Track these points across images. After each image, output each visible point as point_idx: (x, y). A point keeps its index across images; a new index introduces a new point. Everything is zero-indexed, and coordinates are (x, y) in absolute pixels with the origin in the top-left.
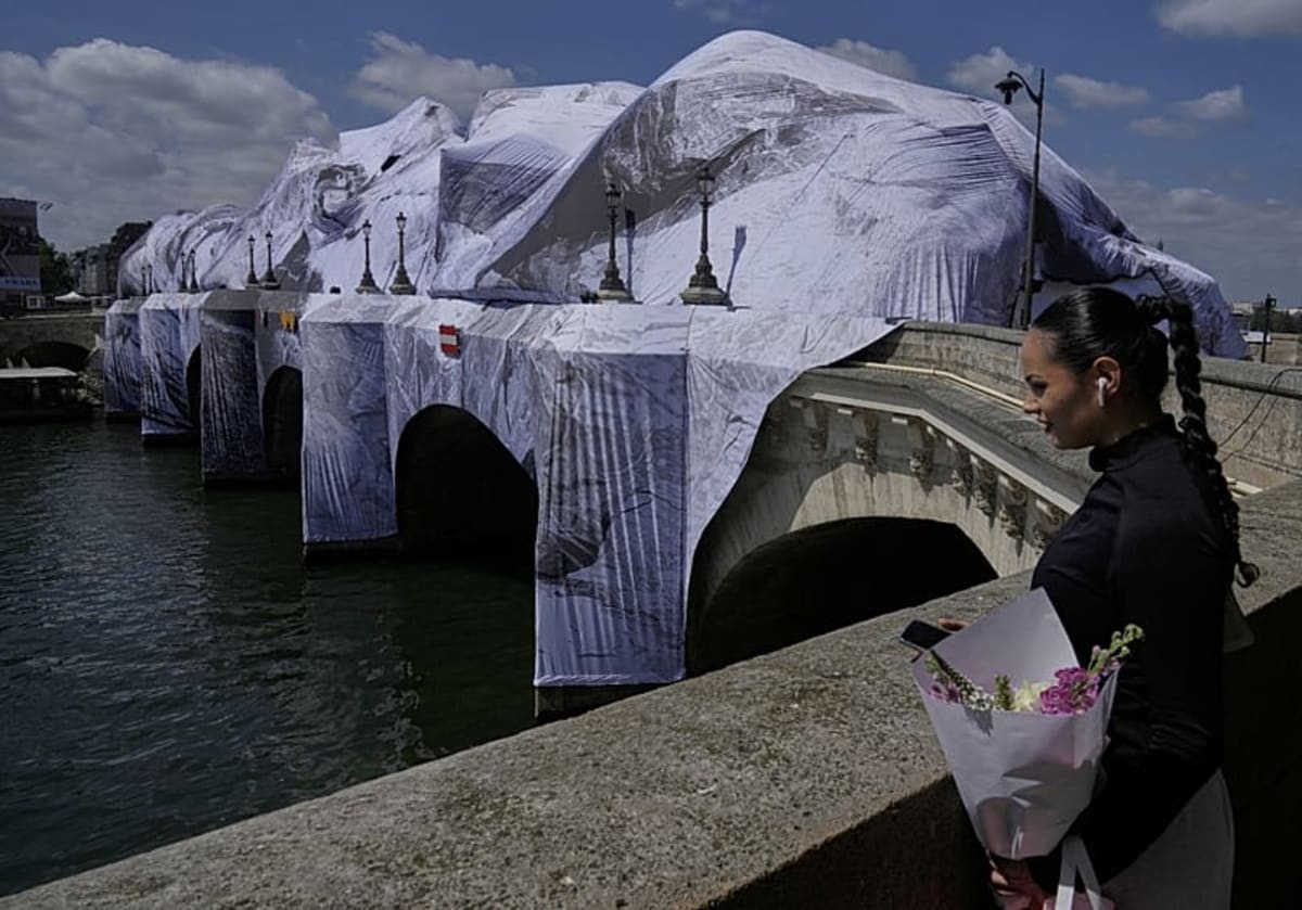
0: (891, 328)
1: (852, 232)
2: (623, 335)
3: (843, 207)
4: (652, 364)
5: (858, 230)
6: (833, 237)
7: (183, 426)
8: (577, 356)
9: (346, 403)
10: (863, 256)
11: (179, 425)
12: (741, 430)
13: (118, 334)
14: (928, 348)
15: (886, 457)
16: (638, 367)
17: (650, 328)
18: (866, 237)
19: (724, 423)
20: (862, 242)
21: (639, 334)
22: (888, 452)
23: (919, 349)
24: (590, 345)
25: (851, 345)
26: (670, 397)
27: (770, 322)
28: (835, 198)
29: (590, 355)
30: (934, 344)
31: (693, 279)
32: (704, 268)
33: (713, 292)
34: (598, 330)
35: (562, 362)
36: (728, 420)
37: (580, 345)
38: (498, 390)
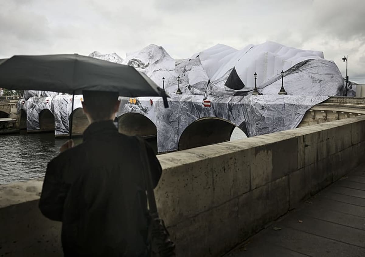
0: (329, 97)
1: (316, 82)
2: (273, 101)
3: (313, 78)
4: (279, 105)
5: (318, 82)
6: (312, 83)
7: (67, 132)
8: (264, 104)
9: (169, 119)
10: (320, 86)
11: (65, 132)
12: (299, 116)
13: (31, 107)
14: (337, 100)
15: (329, 119)
16: (277, 106)
17: (277, 99)
18: (320, 83)
19: (295, 115)
20: (319, 84)
21: (275, 100)
22: (329, 118)
23: (336, 101)
24: (267, 102)
25: (322, 100)
26: (282, 111)
27: (302, 98)
28: (310, 76)
29: (268, 104)
30: (339, 100)
31: (281, 90)
32: (282, 88)
33: (285, 92)
34: (268, 100)
35: (261, 106)
36: (296, 114)
37: (265, 103)
38: (228, 112)
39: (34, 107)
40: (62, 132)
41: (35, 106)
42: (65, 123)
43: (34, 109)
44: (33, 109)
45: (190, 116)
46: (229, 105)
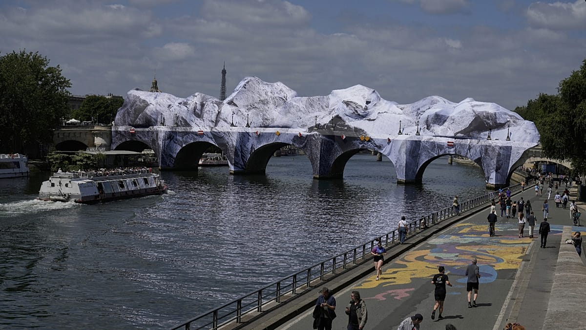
11: (242, 168)
12: (519, 154)
16: (508, 147)
31: (507, 138)
32: (508, 136)
36: (517, 153)
37: (501, 145)
38: (467, 151)
39: (172, 138)
40: (240, 168)
41: (174, 137)
42: (244, 157)
43: (172, 141)
44: (170, 141)
45: (430, 153)
46: (469, 146)
